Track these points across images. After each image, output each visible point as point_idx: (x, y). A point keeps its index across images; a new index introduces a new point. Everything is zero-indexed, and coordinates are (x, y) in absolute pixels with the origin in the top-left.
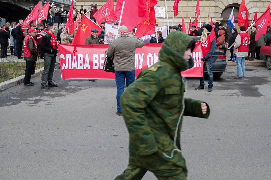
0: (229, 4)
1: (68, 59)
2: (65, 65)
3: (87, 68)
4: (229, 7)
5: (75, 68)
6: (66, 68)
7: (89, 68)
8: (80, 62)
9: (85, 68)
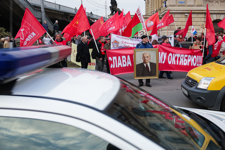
0: (214, 20)
1: (115, 60)
2: (113, 65)
3: (129, 65)
4: (214, 21)
5: (120, 66)
6: (114, 67)
7: (131, 65)
8: (123, 61)
9: (128, 66)
